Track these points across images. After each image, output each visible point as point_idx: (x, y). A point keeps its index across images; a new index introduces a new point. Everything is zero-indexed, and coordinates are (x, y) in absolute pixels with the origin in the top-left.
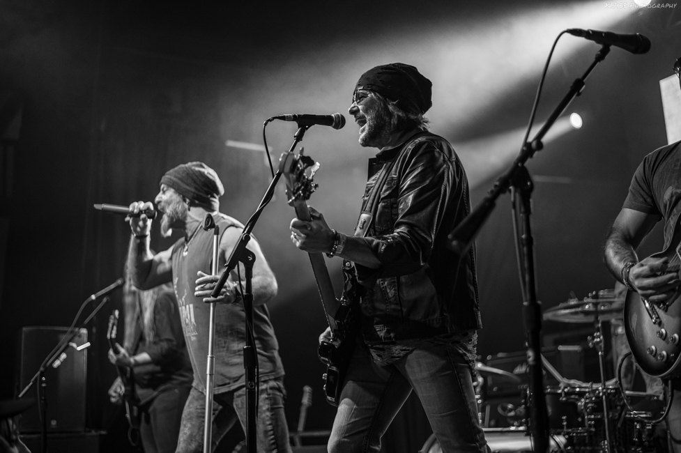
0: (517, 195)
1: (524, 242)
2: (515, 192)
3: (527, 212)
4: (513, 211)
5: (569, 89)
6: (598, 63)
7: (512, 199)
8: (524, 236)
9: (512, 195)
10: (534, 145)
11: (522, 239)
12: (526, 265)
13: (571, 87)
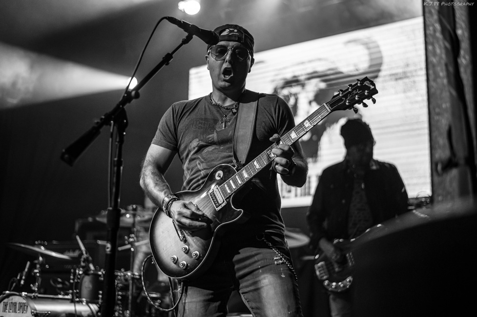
0: (115, 127)
1: (116, 163)
2: (114, 125)
3: (121, 141)
4: (111, 139)
5: (161, 60)
6: (184, 45)
7: (111, 130)
8: (116, 159)
9: (112, 127)
10: (133, 93)
11: (114, 161)
12: (115, 180)
13: (163, 58)
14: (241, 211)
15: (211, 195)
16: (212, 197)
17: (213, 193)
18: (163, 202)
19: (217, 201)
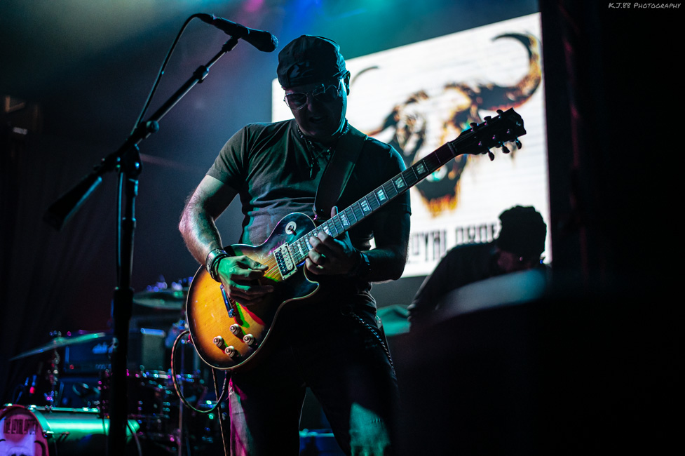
6: (224, 53)
10: (148, 124)
13: (194, 72)
14: (316, 285)
15: (277, 256)
16: (278, 259)
17: (280, 254)
18: (207, 259)
19: (285, 266)
